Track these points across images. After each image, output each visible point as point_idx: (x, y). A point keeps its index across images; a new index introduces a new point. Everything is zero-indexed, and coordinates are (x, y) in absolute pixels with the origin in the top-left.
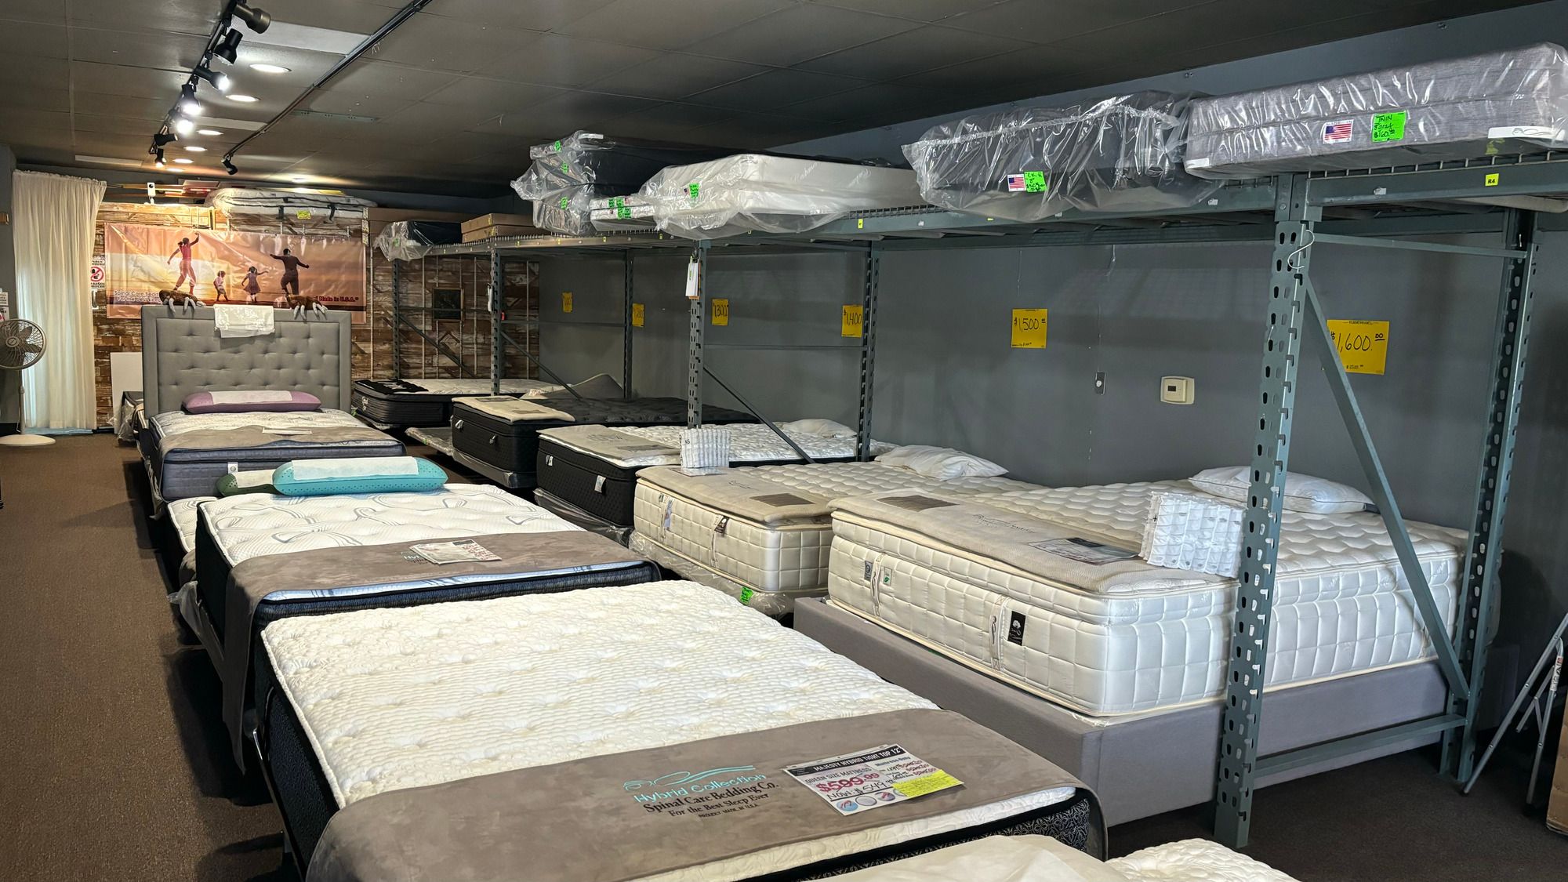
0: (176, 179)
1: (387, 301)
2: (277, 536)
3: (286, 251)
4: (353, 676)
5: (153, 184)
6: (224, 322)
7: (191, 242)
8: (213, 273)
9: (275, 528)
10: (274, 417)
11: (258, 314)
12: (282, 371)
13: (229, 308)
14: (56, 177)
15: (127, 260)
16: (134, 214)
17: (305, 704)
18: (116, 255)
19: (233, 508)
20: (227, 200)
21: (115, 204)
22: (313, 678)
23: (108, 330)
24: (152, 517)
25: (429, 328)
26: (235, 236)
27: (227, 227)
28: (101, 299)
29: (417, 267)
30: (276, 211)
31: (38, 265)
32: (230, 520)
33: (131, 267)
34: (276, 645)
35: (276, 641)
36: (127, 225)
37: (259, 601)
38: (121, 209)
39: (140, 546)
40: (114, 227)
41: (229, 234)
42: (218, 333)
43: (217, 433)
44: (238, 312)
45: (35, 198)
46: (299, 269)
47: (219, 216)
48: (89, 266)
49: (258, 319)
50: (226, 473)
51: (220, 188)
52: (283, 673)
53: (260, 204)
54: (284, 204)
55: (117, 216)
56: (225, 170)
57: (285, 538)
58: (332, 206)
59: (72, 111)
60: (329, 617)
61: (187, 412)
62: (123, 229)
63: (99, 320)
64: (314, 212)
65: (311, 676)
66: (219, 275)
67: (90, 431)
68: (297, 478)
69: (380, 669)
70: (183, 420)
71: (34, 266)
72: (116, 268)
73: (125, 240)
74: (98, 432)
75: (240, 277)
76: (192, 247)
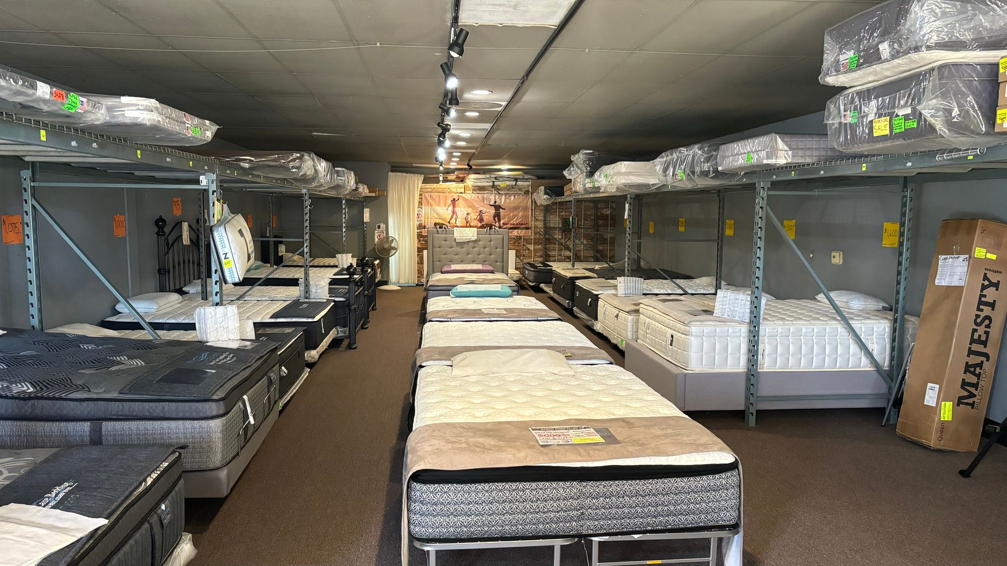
1: (540, 224)
3: (495, 202)
5: (442, 175)
6: (458, 235)
7: (456, 200)
8: (465, 214)
11: (474, 232)
12: (480, 256)
14: (405, 174)
15: (431, 209)
16: (434, 188)
18: (427, 207)
20: (472, 180)
21: (427, 184)
23: (423, 240)
25: (560, 237)
26: (474, 196)
27: (471, 192)
28: (421, 227)
29: (555, 207)
30: (491, 184)
31: (397, 213)
33: (432, 212)
36: (431, 193)
38: (429, 187)
40: (426, 194)
41: (472, 196)
42: (455, 240)
45: (396, 185)
46: (501, 210)
47: (468, 187)
48: (416, 212)
49: (471, 234)
51: (468, 174)
53: (485, 181)
54: (495, 180)
55: (427, 190)
56: (468, 167)
58: (516, 180)
59: (405, 150)
61: (441, 272)
62: (429, 195)
63: (420, 236)
64: (508, 183)
66: (467, 214)
67: (415, 285)
68: (458, 290)
70: (439, 275)
71: (395, 213)
72: (426, 213)
73: (430, 200)
74: (417, 285)
75: (475, 215)
76: (456, 202)
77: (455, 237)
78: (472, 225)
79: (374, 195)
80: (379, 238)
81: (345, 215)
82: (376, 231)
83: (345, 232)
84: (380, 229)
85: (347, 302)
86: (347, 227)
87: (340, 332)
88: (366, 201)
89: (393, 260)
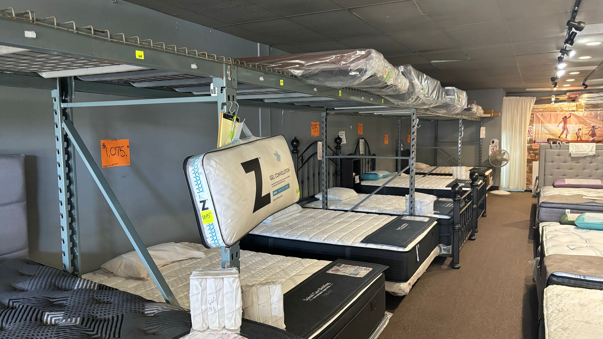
0: (565, 92)
2: (569, 246)
4: (577, 321)
5: (554, 96)
6: (573, 150)
7: (567, 117)
8: (576, 130)
9: (571, 242)
10: (591, 191)
11: (588, 147)
12: (598, 171)
13: (575, 144)
14: (518, 97)
15: (542, 126)
16: (546, 108)
17: (550, 328)
18: (538, 125)
19: (555, 230)
20: (584, 99)
21: (539, 105)
22: (557, 317)
23: (533, 153)
24: (534, 227)
26: (587, 113)
27: (584, 110)
28: (531, 141)
31: (509, 130)
32: (552, 235)
33: (543, 129)
34: (548, 296)
35: (549, 294)
36: (542, 113)
37: (550, 274)
38: (541, 107)
39: (529, 238)
40: (538, 114)
41: (584, 113)
42: (570, 155)
43: (562, 197)
44: (580, 146)
45: (510, 106)
47: (580, 106)
48: (527, 129)
49: (589, 149)
50: (565, 213)
51: (582, 94)
52: (547, 310)
53: (599, 99)
55: (539, 110)
56: (582, 87)
57: (572, 248)
59: (520, 74)
60: (577, 289)
61: (554, 187)
62: (541, 114)
63: (530, 149)
65: (557, 315)
66: (578, 130)
67: (523, 191)
68: (586, 221)
69: (591, 321)
70: (552, 190)
71: (508, 130)
72: (537, 130)
73: (541, 119)
74: (526, 191)
75: (588, 130)
76: (568, 119)
77: (570, 152)
78: (583, 139)
79: (489, 115)
80: (492, 151)
81: (462, 134)
82: (491, 146)
83: (460, 147)
84: (494, 144)
85: (452, 220)
86: (463, 143)
87: (443, 250)
88: (481, 121)
89: (504, 170)
